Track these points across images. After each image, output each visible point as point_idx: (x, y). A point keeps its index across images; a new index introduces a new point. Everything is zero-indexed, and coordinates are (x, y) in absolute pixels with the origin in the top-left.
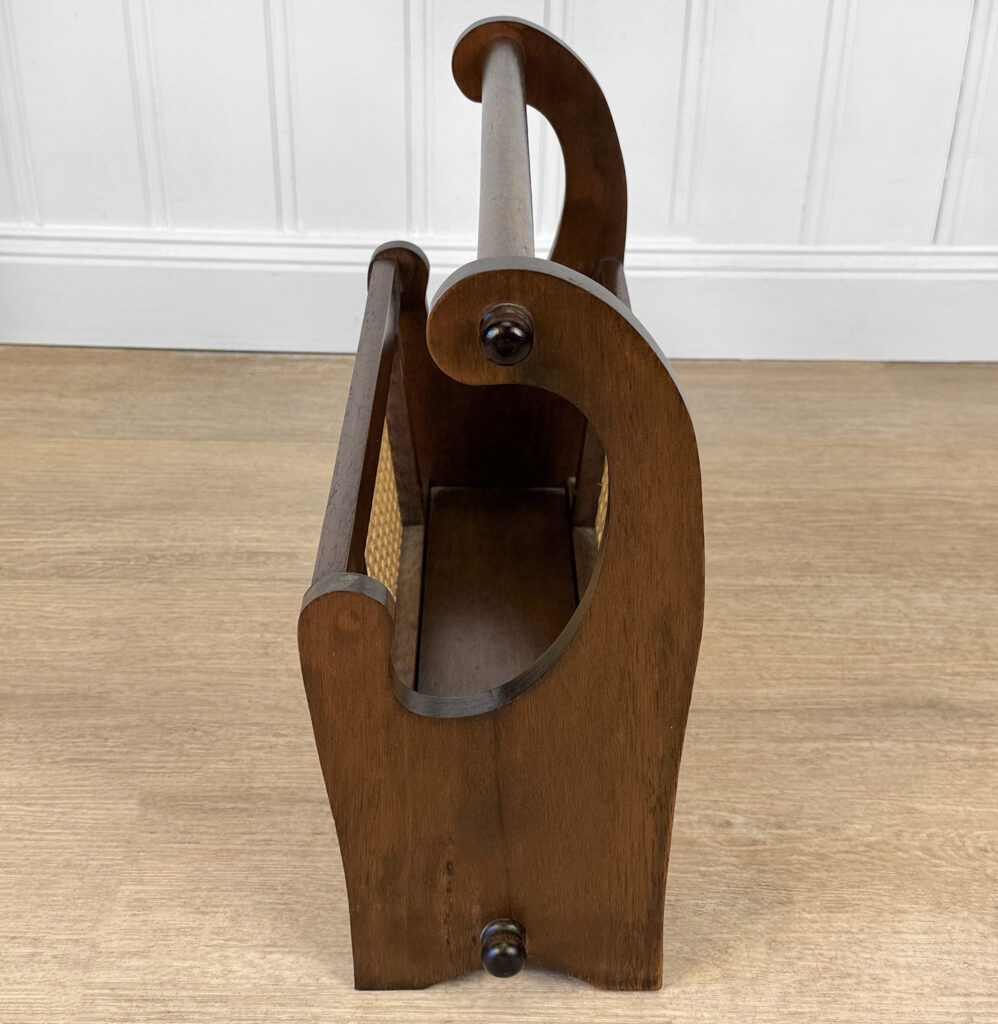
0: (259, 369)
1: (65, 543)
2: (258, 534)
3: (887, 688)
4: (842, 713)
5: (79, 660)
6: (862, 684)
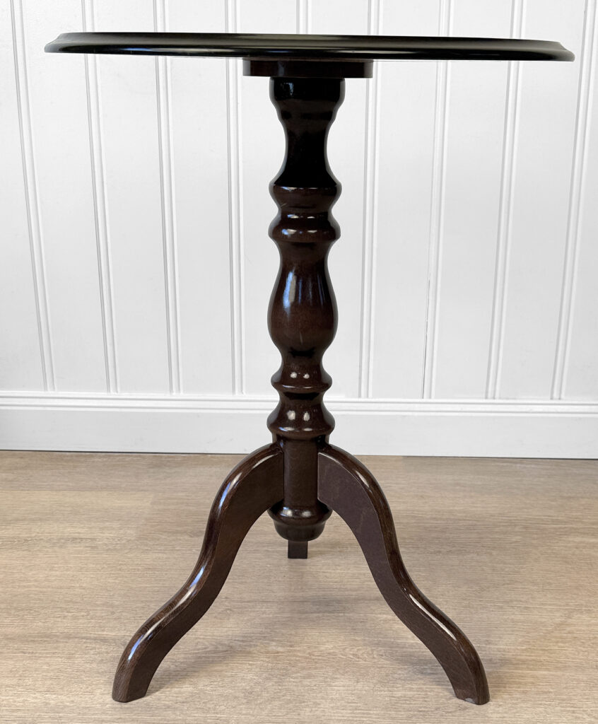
0: (96, 460)
2: (79, 531)
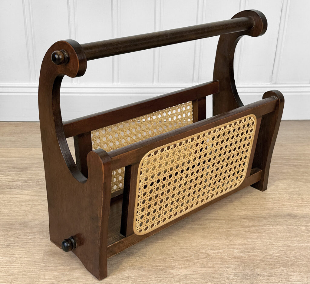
1: (8, 178)
3: (275, 211)
4: (262, 219)
5: (17, 213)
6: (267, 210)
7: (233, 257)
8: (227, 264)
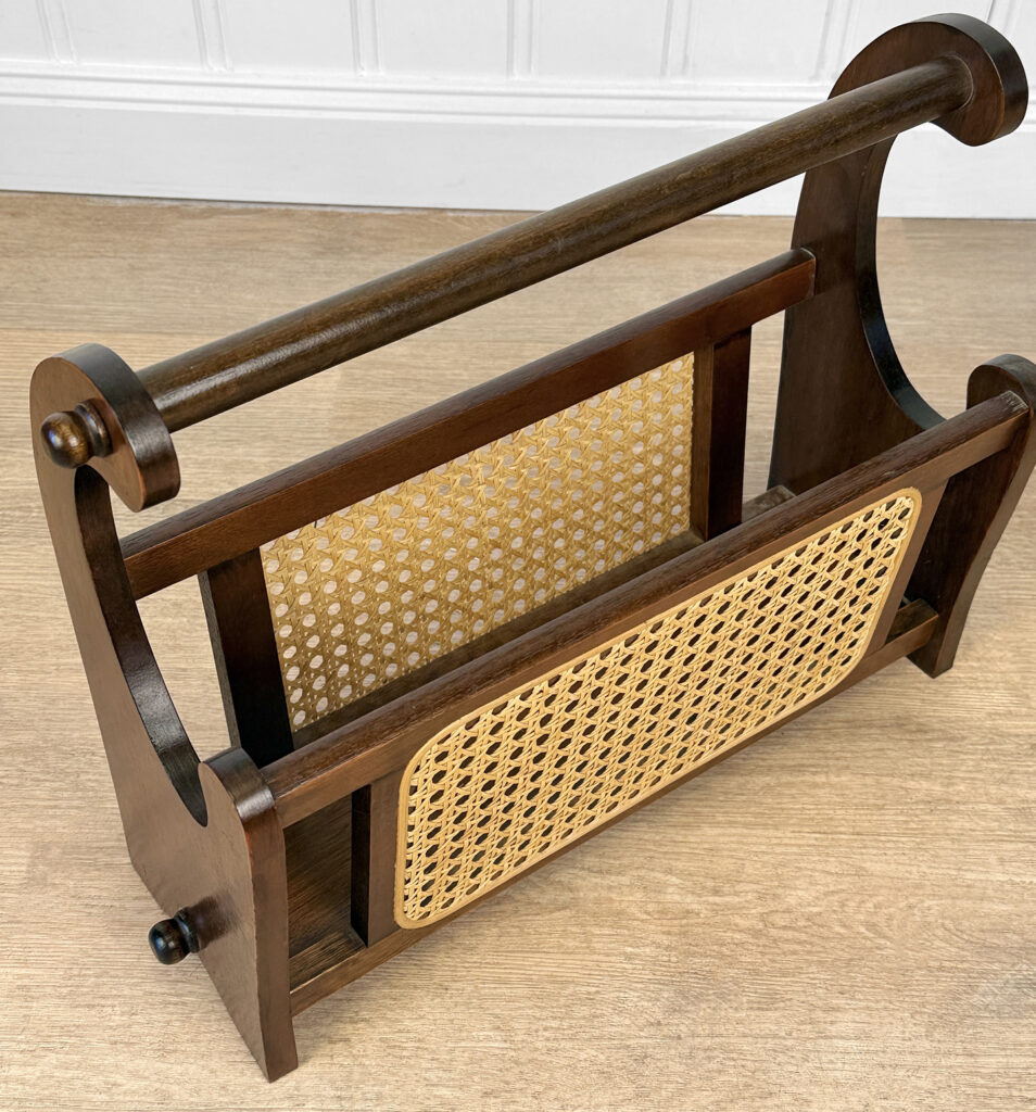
7: (658, 912)
8: (631, 940)
